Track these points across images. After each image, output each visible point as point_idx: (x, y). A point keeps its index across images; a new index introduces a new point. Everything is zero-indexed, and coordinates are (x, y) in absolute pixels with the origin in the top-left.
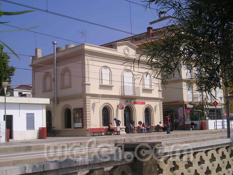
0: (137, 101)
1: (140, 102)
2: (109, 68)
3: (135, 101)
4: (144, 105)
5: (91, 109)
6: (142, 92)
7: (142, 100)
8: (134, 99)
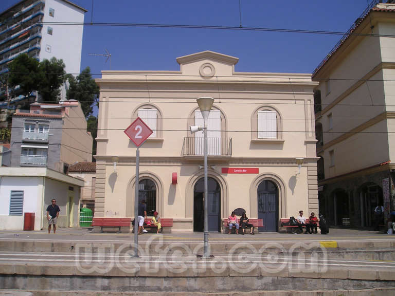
0: (232, 166)
2: (156, 108)
3: (224, 167)
6: (250, 149)
7: (249, 165)
8: (224, 163)
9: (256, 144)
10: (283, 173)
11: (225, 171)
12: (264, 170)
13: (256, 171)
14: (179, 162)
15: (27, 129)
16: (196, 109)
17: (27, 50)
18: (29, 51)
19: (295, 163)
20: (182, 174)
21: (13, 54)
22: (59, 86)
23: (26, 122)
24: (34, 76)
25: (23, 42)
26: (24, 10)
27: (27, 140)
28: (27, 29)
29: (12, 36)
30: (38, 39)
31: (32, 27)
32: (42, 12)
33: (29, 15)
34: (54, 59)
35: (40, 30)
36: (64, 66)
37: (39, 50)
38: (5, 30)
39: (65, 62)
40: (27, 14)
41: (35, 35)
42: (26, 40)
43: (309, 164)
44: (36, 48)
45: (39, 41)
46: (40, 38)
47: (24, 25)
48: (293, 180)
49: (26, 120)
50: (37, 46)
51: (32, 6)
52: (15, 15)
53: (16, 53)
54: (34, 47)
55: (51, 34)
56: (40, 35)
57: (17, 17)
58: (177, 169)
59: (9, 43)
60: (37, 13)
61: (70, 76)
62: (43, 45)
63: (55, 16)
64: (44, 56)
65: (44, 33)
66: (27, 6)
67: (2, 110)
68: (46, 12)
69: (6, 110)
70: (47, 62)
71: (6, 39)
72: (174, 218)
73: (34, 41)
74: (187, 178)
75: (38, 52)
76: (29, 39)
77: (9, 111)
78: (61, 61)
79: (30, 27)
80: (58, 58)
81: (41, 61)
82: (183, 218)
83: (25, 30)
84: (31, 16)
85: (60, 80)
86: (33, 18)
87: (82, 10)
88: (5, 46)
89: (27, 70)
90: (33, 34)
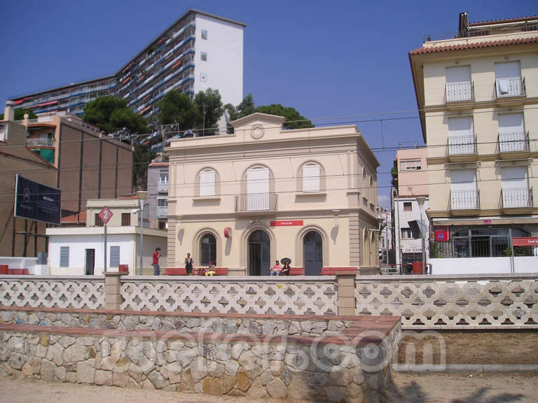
0: (278, 219)
1: (288, 222)
2: (214, 169)
3: (272, 220)
4: (299, 228)
5: (177, 237)
6: (296, 202)
7: (294, 218)
8: (272, 217)
9: (301, 198)
10: (325, 225)
11: (273, 224)
12: (308, 222)
13: (301, 223)
14: (235, 218)
15: (163, 179)
16: (248, 168)
17: (181, 82)
18: (183, 83)
19: (331, 214)
20: (236, 228)
21: (168, 87)
22: (217, 121)
23: (162, 173)
24: (185, 114)
25: (176, 73)
26: (175, 35)
27: (163, 192)
28: (179, 57)
29: (166, 67)
30: (191, 69)
31: (184, 55)
32: (193, 36)
33: (180, 41)
34: (210, 90)
35: (193, 57)
36: (220, 97)
37: (193, 80)
38: (159, 60)
39: (220, 93)
40: (179, 39)
41: (188, 64)
42: (179, 71)
43: (351, 215)
44: (189, 79)
45: (193, 70)
46: (193, 67)
47: (176, 53)
48: (335, 231)
49: (161, 171)
50: (190, 76)
51: (182, 30)
52: (167, 42)
53: (172, 85)
54: (187, 78)
55: (206, 60)
56: (192, 63)
57: (169, 44)
58: (231, 224)
59: (164, 75)
60: (188, 38)
61: (229, 107)
62: (197, 74)
63: (208, 38)
64: (199, 87)
65: (197, 60)
66: (178, 31)
67: (158, 154)
68: (198, 35)
69: (161, 154)
70: (201, 94)
71: (160, 71)
72: (230, 267)
73: (187, 71)
74: (241, 232)
75: (192, 84)
76: (181, 68)
77: (164, 154)
78: (217, 91)
79: (182, 55)
80: (213, 88)
81: (196, 92)
82: (237, 267)
83: (177, 58)
84: (182, 43)
85: (216, 114)
86: (184, 44)
87: (241, 25)
88: (159, 79)
89: (178, 108)
90: (186, 62)
